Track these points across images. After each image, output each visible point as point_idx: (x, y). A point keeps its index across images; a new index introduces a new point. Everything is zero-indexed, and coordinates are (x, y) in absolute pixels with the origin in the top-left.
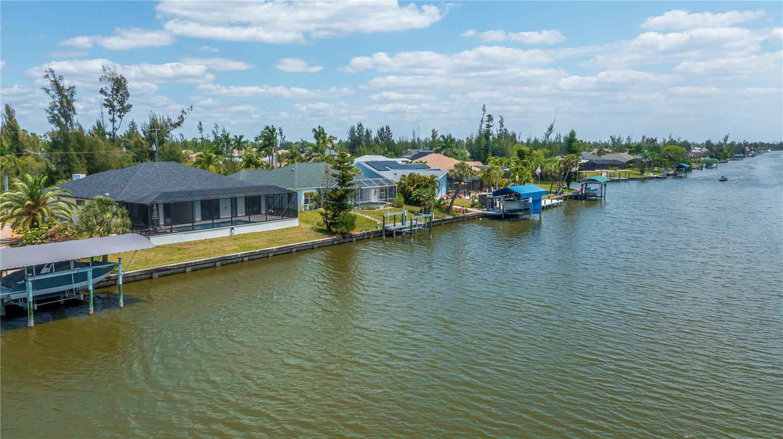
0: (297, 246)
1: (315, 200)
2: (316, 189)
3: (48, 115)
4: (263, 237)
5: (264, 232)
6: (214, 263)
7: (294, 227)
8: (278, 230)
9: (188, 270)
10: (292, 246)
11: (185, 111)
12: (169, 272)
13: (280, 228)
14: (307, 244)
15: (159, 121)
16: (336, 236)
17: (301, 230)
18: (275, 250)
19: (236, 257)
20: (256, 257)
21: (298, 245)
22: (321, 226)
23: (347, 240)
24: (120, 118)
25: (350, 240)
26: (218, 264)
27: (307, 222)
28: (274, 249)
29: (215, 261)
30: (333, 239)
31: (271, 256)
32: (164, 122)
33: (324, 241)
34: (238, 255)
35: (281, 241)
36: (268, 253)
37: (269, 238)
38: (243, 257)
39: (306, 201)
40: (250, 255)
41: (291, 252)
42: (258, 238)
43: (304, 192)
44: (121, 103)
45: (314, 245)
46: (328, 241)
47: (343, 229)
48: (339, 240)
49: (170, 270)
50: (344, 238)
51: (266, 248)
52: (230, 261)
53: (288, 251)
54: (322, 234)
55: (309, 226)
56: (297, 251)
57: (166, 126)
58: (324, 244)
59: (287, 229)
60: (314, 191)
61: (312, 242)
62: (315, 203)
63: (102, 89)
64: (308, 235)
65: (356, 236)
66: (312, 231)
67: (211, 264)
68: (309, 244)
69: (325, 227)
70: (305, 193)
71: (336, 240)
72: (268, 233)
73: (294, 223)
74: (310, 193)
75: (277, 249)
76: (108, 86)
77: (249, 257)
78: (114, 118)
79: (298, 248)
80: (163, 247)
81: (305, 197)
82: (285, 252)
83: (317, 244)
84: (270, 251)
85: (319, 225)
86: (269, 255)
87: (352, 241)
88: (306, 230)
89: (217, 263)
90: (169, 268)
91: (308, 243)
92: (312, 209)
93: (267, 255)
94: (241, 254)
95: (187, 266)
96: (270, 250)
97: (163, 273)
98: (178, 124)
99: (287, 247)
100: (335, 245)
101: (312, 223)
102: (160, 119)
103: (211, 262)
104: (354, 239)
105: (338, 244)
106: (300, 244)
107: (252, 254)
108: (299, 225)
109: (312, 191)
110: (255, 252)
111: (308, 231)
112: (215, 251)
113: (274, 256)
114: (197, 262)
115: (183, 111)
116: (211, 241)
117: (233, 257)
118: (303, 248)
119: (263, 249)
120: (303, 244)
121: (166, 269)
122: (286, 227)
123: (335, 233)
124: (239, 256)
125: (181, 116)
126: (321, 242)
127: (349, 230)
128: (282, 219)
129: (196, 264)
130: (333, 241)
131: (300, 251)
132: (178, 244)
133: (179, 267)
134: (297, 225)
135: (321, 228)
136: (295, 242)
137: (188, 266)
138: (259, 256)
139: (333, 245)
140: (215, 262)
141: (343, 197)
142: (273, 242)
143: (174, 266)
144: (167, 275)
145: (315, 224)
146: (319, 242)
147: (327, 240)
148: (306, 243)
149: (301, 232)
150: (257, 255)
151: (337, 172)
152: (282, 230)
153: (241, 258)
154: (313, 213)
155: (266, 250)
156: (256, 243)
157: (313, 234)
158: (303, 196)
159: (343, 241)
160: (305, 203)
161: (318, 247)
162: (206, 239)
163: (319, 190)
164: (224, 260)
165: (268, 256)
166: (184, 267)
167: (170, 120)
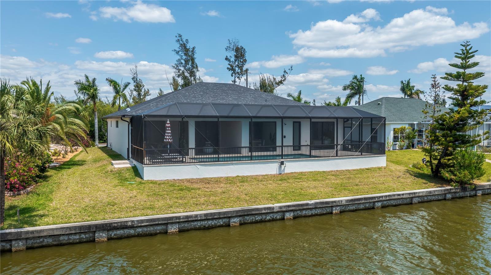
0: (384, 199)
1: (408, 137)
2: (409, 124)
3: (175, 70)
4: (329, 179)
5: (332, 171)
6: (228, 220)
7: (380, 168)
8: (354, 170)
9: (173, 230)
10: (375, 198)
11: (286, 71)
12: (132, 232)
13: (358, 168)
14: (402, 197)
15: (267, 81)
16: (452, 186)
17: (390, 173)
18: (344, 203)
19: (271, 211)
20: (309, 213)
21: (386, 196)
22: (420, 169)
23: (468, 194)
24: (239, 79)
25: (473, 193)
26: (235, 221)
27: (398, 163)
28: (342, 201)
29: (228, 216)
30: (445, 190)
31: (336, 214)
32: (270, 81)
33: (430, 192)
34: (273, 208)
35: (355, 187)
36: (332, 207)
37: (336, 182)
38: (284, 212)
39: (396, 139)
40: (297, 208)
41: (373, 208)
42: (319, 181)
43: (392, 127)
44: (241, 68)
45: (412, 198)
46: (436, 193)
47: (464, 174)
48: (455, 193)
49: (132, 227)
50: (464, 189)
51: (329, 197)
52: (258, 218)
53: (367, 205)
54: (424, 181)
55: (402, 168)
56: (383, 207)
57: (272, 84)
58: (429, 198)
59: (368, 169)
60: (407, 126)
61: (410, 194)
62: (407, 141)
63: (227, 56)
64: (402, 180)
65: (482, 188)
66: (408, 175)
67: (221, 222)
68: (404, 196)
69: (427, 171)
70: (394, 129)
71: (450, 193)
72: (336, 174)
73: (380, 161)
74: (402, 128)
75: (347, 201)
76: (232, 54)
77: (296, 213)
78: (235, 79)
79: (385, 202)
80: (159, 184)
81: (394, 134)
82: (362, 206)
83: (419, 197)
84: (334, 204)
85: (417, 168)
86: (332, 210)
87: (476, 195)
88: (398, 173)
89: (232, 220)
90: (130, 224)
91: (403, 194)
92: (403, 149)
93: (329, 210)
94: (280, 207)
95: (168, 222)
96: (335, 202)
97: (120, 232)
98: (281, 82)
99: (365, 199)
100: (448, 200)
101: (406, 164)
102: (268, 79)
103: (220, 218)
104: (479, 193)
105: (453, 198)
106: (389, 196)
107: (301, 208)
108: (387, 165)
109: (404, 126)
110: (307, 204)
111: (401, 174)
112: (238, 198)
113: (341, 212)
114: (191, 216)
115: (285, 72)
116: (243, 180)
117: (264, 211)
118: (394, 203)
119: (322, 200)
120: (394, 195)
121: (123, 226)
122: (367, 167)
123: (448, 182)
124: (275, 210)
125: (284, 75)
126: (424, 194)
127: (472, 178)
128: (361, 155)
129: (188, 220)
130: (445, 194)
131: (388, 206)
132: (188, 181)
133: (153, 223)
134: (384, 165)
135: (421, 172)
136: (380, 191)
137: (172, 223)
138: (314, 212)
139: (445, 199)
140: (229, 218)
141: (461, 124)
142: (342, 188)
143: (142, 221)
144: (129, 237)
145: (411, 166)
146: (421, 194)
147: (434, 191)
148: (399, 195)
149: (390, 175)
150: (311, 209)
151: (454, 84)
152: (361, 171)
153: (280, 214)
154: (405, 153)
155: (327, 203)
156: (315, 187)
157: (410, 179)
158: (392, 132)
159: (462, 194)
160: (394, 141)
161: (419, 202)
162: (238, 176)
163: (412, 125)
164: (248, 215)
165: (332, 213)
166: (164, 224)
167: (275, 79)
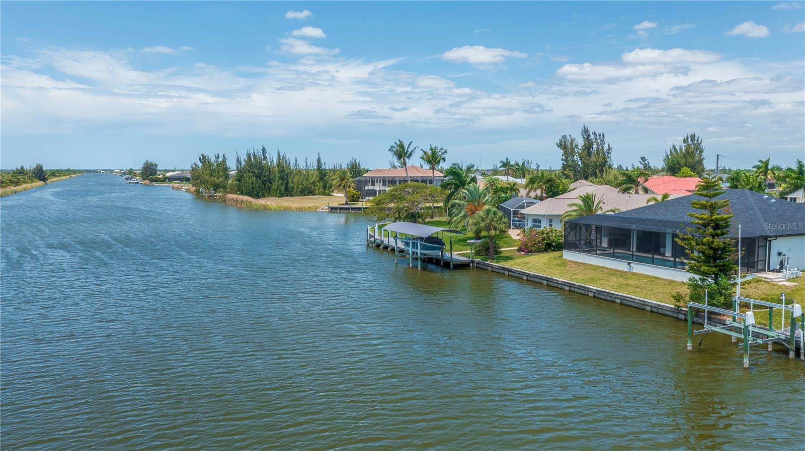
10: (613, 294)
21: (622, 296)
28: (593, 289)
31: (591, 297)
33: (659, 305)
36: (588, 291)
45: (644, 305)
46: (666, 309)
58: (661, 311)
68: (636, 301)
82: (606, 298)
86: (589, 294)
91: (635, 299)
96: (589, 288)
106: (624, 296)
110: (574, 285)
117: (555, 281)
120: (628, 297)
138: (579, 291)
147: (663, 306)
148: (632, 298)
155: (585, 287)
161: (652, 312)
